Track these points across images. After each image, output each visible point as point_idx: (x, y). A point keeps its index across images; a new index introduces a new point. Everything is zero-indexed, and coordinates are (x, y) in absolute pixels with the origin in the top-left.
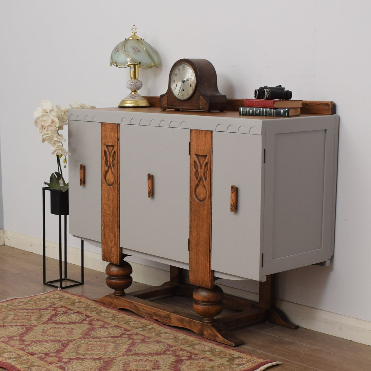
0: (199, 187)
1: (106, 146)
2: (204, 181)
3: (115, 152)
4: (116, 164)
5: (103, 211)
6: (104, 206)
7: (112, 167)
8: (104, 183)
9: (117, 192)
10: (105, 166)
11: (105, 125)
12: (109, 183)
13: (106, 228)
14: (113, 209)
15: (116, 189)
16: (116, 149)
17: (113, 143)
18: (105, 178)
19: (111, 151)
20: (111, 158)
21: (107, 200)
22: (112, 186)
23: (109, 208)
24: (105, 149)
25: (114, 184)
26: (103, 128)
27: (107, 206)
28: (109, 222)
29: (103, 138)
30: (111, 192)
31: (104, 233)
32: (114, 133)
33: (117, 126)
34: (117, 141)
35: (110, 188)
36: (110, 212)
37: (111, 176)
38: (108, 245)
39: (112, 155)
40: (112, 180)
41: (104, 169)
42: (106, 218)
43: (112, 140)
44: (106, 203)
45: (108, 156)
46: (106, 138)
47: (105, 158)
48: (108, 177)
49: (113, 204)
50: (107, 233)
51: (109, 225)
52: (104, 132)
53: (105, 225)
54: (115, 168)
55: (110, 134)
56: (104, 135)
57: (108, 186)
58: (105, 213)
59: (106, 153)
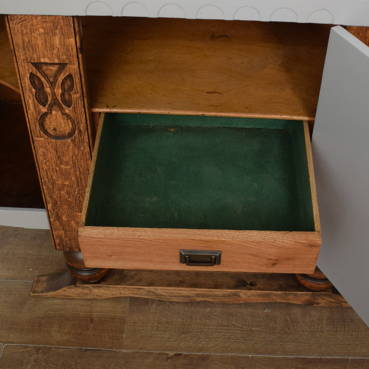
3: (70, 77)
4: (79, 100)
5: (47, 182)
6: (47, 173)
7: (63, 106)
8: (39, 135)
9: (89, 149)
10: (38, 104)
11: (26, 21)
12: (57, 133)
13: (62, 206)
14: (80, 177)
15: (84, 144)
16: (76, 70)
17: (61, 57)
18: (42, 126)
19: (55, 73)
20: (58, 88)
21: (56, 163)
22: (69, 140)
23: (63, 175)
24: (30, 71)
25: (75, 135)
26: (18, 27)
27: (58, 172)
28: (69, 198)
29: (20, 49)
30: (68, 149)
31: (57, 213)
32: (62, 37)
33: (71, 22)
34: (75, 55)
35: (64, 143)
36: (68, 183)
37: (61, 122)
38: (71, 229)
39: (61, 81)
40: (65, 127)
41: (35, 110)
42: (56, 192)
43: (57, 53)
44: (53, 169)
45: (45, 86)
46: (31, 48)
47: (34, 90)
48: (53, 123)
49: (77, 169)
50: (64, 213)
51: (69, 201)
52: (20, 36)
53: (57, 203)
54: (74, 107)
55: (47, 39)
56: (23, 42)
57: (54, 140)
58: (53, 184)
59: (38, 78)
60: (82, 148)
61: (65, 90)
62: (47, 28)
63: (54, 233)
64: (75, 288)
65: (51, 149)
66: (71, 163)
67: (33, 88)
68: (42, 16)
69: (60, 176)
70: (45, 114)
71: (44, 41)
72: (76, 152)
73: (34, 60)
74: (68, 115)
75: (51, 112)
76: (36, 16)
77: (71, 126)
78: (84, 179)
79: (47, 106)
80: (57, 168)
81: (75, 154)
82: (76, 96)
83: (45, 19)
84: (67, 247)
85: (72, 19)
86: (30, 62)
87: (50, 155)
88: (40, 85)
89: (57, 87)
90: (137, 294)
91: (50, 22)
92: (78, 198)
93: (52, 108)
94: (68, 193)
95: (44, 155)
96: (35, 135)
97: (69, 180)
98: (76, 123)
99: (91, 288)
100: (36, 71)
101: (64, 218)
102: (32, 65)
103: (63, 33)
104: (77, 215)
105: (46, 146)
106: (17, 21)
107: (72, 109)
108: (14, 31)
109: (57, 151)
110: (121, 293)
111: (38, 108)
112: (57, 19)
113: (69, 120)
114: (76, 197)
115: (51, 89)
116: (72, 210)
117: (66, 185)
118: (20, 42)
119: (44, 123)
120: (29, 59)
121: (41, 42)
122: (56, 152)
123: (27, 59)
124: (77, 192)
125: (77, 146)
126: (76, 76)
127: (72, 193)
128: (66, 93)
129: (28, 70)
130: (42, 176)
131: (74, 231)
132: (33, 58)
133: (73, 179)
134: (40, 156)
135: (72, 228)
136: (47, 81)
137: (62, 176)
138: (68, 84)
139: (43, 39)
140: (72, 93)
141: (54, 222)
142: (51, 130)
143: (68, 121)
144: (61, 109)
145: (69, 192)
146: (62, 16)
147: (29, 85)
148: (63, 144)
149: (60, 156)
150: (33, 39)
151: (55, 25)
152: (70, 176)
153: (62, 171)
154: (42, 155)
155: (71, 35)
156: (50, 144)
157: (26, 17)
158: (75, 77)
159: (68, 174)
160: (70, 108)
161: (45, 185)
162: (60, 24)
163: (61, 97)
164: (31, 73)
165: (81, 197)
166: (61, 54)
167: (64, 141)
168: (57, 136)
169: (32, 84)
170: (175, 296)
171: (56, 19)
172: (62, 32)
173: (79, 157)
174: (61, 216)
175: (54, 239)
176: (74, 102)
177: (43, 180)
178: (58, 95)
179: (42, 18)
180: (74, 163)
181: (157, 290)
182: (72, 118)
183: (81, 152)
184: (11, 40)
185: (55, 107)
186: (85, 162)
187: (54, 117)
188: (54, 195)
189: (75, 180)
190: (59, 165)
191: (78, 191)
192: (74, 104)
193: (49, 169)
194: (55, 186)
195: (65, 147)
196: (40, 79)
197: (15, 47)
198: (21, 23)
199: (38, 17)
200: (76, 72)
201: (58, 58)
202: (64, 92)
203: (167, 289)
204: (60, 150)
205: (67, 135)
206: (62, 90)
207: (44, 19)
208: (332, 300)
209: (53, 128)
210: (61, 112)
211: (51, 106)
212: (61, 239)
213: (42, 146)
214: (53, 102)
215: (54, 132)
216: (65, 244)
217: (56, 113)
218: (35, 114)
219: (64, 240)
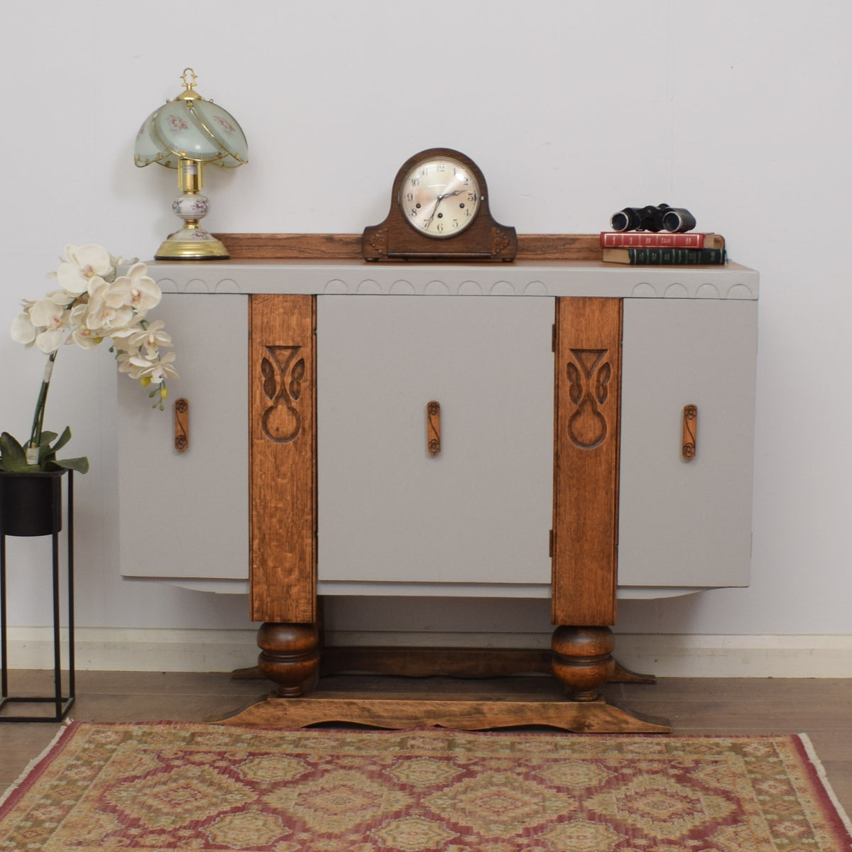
0: (582, 418)
1: (267, 350)
2: (598, 403)
3: (301, 362)
4: (308, 389)
5: (258, 504)
6: (260, 491)
7: (291, 397)
8: (260, 436)
9: (310, 454)
10: (266, 395)
11: (267, 300)
12: (279, 434)
13: (270, 542)
14: (297, 496)
15: (307, 447)
16: (308, 353)
17: (296, 339)
18: (265, 424)
19: (287, 359)
20: (288, 376)
21: (272, 475)
22: (291, 443)
23: (278, 493)
24: (264, 356)
25: (298, 436)
26: (259, 306)
27: (272, 489)
28: (280, 528)
29: (258, 331)
30: (288, 455)
31: (263, 554)
32: (299, 317)
33: (310, 301)
34: (310, 336)
36: (282, 504)
37: (285, 418)
38: (275, 582)
39: (293, 368)
40: (289, 426)
41: (261, 402)
42: (267, 519)
43: (292, 334)
44: (268, 484)
45: (275, 373)
46: (268, 329)
47: (263, 378)
48: (276, 421)
49: (295, 483)
50: (271, 554)
51: (280, 534)
52: (260, 317)
53: (265, 537)
54: (302, 399)
55: (285, 319)
56: (262, 322)
57: (275, 443)
58: (265, 507)
59: (270, 365)
60: (303, 453)
61: (294, 378)
62: (287, 307)
64: (266, 706)
65: (270, 456)
66: (289, 474)
67: (262, 376)
68: (284, 295)
69: (274, 495)
70: (271, 408)
71: (282, 321)
72: (297, 458)
73: (269, 343)
74: (294, 409)
75: (276, 407)
76: (278, 295)
77: (295, 424)
78: (301, 498)
79: (274, 398)
81: (295, 462)
82: (305, 385)
84: (266, 614)
85: (311, 298)
86: (265, 346)
87: (268, 464)
88: (270, 373)
89: (288, 374)
90: (347, 715)
91: (290, 301)
92: (290, 528)
93: (279, 402)
94: (280, 521)
95: (262, 463)
96: (256, 436)
97: (284, 501)
98: (301, 419)
99: (287, 704)
100: (269, 355)
101: (270, 564)
103: (300, 313)
104: (286, 556)
105: (265, 452)
106: (260, 300)
107: (299, 401)
108: (255, 311)
109: (276, 458)
110: (325, 715)
111: (264, 401)
112: (298, 297)
113: (294, 417)
114: (288, 527)
115: (281, 378)
116: (281, 548)
117: (279, 509)
118: (260, 323)
119: (267, 421)
120: (264, 342)
121: (279, 323)
122: (274, 459)
125: (298, 451)
126: (307, 361)
127: (284, 520)
128: (295, 383)
129: (262, 355)
130: (255, 496)
131: (280, 584)
132: (269, 340)
133: (289, 498)
134: (256, 466)
135: (277, 580)
136: (278, 367)
137: (276, 494)
138: (299, 371)
139: (282, 319)
140: (301, 381)
141: (257, 570)
142: (273, 430)
143: (292, 418)
144: (288, 401)
145: (281, 519)
146: (302, 295)
147: (259, 372)
148: (284, 447)
149: (278, 465)
150: (272, 319)
151: (294, 305)
152: (286, 494)
153: (278, 487)
154: (259, 464)
155: (309, 314)
156: (270, 448)
157: (269, 296)
159: (283, 491)
160: (296, 399)
161: (256, 509)
162: (299, 303)
163: (290, 386)
164: (264, 358)
165: (294, 526)
166: (296, 336)
167: (286, 444)
168: (279, 439)
169: (262, 372)
170: (398, 718)
171: (296, 298)
172: (300, 311)
173: (299, 466)
174: (267, 560)
175: (252, 600)
176: (302, 392)
177: (254, 502)
178: (287, 384)
179: (283, 297)
180: (292, 475)
181: (372, 704)
182: (297, 412)
183: (302, 459)
185: (282, 400)
186: (305, 472)
187: (279, 413)
188: (264, 524)
189: (290, 501)
190: (275, 478)
191: (291, 517)
192: (302, 394)
193: (264, 485)
194: (266, 511)
195: (286, 451)
196: (272, 365)
197: (253, 329)
198: (264, 302)
199: (280, 296)
200: (308, 355)
201: (293, 340)
202: (293, 380)
203: (387, 704)
204: (280, 456)
205: (289, 436)
206: (292, 378)
207: (286, 298)
208: (609, 719)
209: (275, 428)
210: (287, 406)
211: (278, 398)
212: (261, 600)
213: (261, 451)
214: (280, 394)
215: (276, 432)
216: (265, 610)
217: (282, 408)
218: (260, 409)
219: (265, 603)
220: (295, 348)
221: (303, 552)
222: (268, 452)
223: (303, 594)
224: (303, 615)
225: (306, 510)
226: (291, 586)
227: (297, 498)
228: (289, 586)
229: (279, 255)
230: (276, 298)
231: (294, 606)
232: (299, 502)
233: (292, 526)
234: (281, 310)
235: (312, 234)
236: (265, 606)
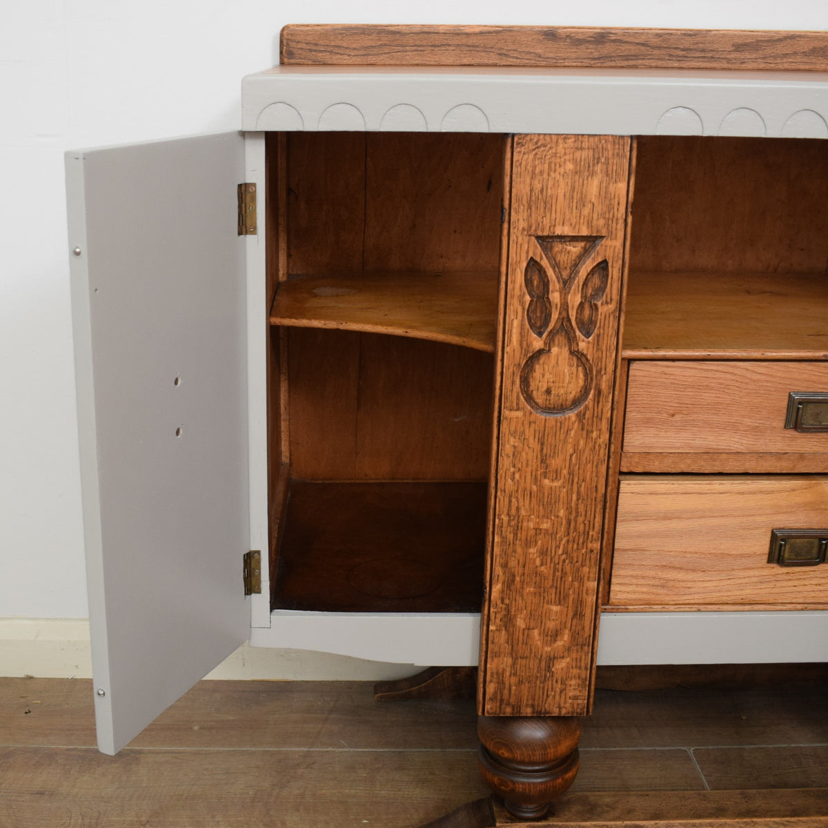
3: (603, 266)
4: (612, 317)
5: (505, 524)
6: (510, 501)
7: (578, 333)
8: (515, 405)
9: (607, 435)
10: (530, 330)
11: (545, 146)
12: (550, 400)
13: (523, 588)
14: (577, 509)
15: (601, 423)
16: (617, 249)
17: (594, 222)
18: (525, 381)
19: (575, 260)
20: (574, 293)
21: (534, 474)
22: (572, 415)
23: (543, 505)
24: (531, 255)
25: (587, 402)
26: (528, 158)
27: (533, 499)
28: (542, 565)
29: (522, 207)
30: (566, 437)
31: (508, 610)
32: (605, 178)
33: (627, 148)
34: (622, 217)
35: (561, 423)
36: (549, 524)
37: (564, 371)
38: (527, 653)
39: (584, 277)
40: (570, 386)
41: (521, 344)
42: (519, 550)
43: (589, 214)
44: (525, 490)
45: (551, 288)
46: (542, 203)
47: (528, 298)
48: (547, 375)
49: (575, 486)
50: (523, 608)
51: (541, 575)
52: (528, 180)
53: (513, 581)
54: (598, 336)
55: (577, 184)
56: (531, 190)
57: (543, 416)
58: (517, 529)
59: (542, 271)
60: (594, 435)
61: (586, 296)
62: (581, 161)
63: (488, 665)
65: (531, 439)
66: (565, 472)
67: (526, 293)
68: (578, 136)
69: (536, 506)
70: (540, 352)
71: (570, 188)
72: (582, 443)
73: (543, 230)
74: (582, 354)
75: (549, 350)
76: (566, 137)
77: (581, 382)
78: (583, 513)
79: (544, 335)
80: (534, 488)
81: (578, 449)
82: (606, 309)
83: (582, 142)
84: (508, 704)
85: (629, 141)
86: (534, 236)
87: (527, 454)
88: (541, 287)
89: (575, 289)
91: (588, 148)
92: (561, 564)
93: (554, 341)
94: (543, 553)
95: (515, 454)
96: (508, 404)
97: (553, 518)
98: (594, 372)
100: (541, 254)
101: (520, 623)
102: (536, 242)
103: (607, 171)
104: (550, 610)
105: (523, 433)
106: (529, 147)
107: (594, 340)
108: (519, 168)
109: (542, 444)
111: (527, 340)
112: (603, 142)
113: (580, 369)
114: (557, 562)
115: (561, 296)
116: (542, 598)
117: (543, 531)
118: (526, 191)
119: (530, 376)
120: (533, 228)
121: (563, 191)
122: (540, 446)
123: (531, 227)
124: (562, 547)
125: (585, 429)
126: (614, 265)
127: (551, 550)
128: (587, 306)
129: (527, 253)
130: (499, 511)
131: (535, 656)
132: (543, 225)
133: (562, 513)
134: (505, 458)
135: (531, 649)
136: (557, 277)
137: (539, 506)
138: (595, 284)
139: (570, 184)
140: (599, 303)
141: (497, 634)
142: (539, 394)
143: (577, 370)
144: (571, 340)
145: (545, 549)
146: (613, 136)
147: (521, 286)
148: (559, 424)
149: (546, 455)
150: (550, 185)
151: (596, 156)
152: (557, 506)
153: (544, 494)
154: (511, 455)
155: (623, 175)
156: (533, 425)
157: (548, 138)
158: (612, 267)
159: (553, 501)
160: (588, 337)
161: (500, 533)
162: (605, 154)
163: (577, 312)
164: (532, 258)
165: (567, 561)
166: (595, 216)
167: (563, 417)
168: (549, 408)
169: (527, 286)
171: (600, 142)
172: (607, 168)
173: (585, 456)
174: (515, 616)
176: (600, 323)
177: (497, 521)
178: (573, 308)
179: (575, 141)
180: (571, 473)
182: (587, 360)
183: (591, 445)
184: (507, 189)
185: (560, 338)
186: (594, 468)
187: (553, 361)
188: (513, 558)
189: (564, 518)
190: (539, 479)
191: (564, 545)
192: (600, 327)
193: (517, 491)
194: (519, 535)
195: (562, 432)
196: (545, 272)
197: (512, 203)
198: (536, 150)
199: (569, 139)
200: (616, 254)
201: (589, 224)
202: (583, 301)
204: (550, 440)
205: (569, 403)
206: (582, 297)
207: (580, 143)
209: (545, 388)
210: (570, 349)
211: (552, 334)
212: (501, 682)
213: (515, 431)
214: (558, 326)
215: (545, 397)
216: (506, 696)
217: (559, 352)
218: (517, 354)
219: (507, 686)
220: (592, 241)
221: (580, 603)
222: (529, 433)
223: (575, 671)
224: (572, 705)
225: (591, 533)
226: (554, 658)
227: (577, 512)
228: (552, 659)
229: (465, 61)
230: (561, 141)
231: (558, 690)
232: (580, 519)
233: (564, 561)
234: (570, 166)
235: (522, 27)
236: (506, 692)
